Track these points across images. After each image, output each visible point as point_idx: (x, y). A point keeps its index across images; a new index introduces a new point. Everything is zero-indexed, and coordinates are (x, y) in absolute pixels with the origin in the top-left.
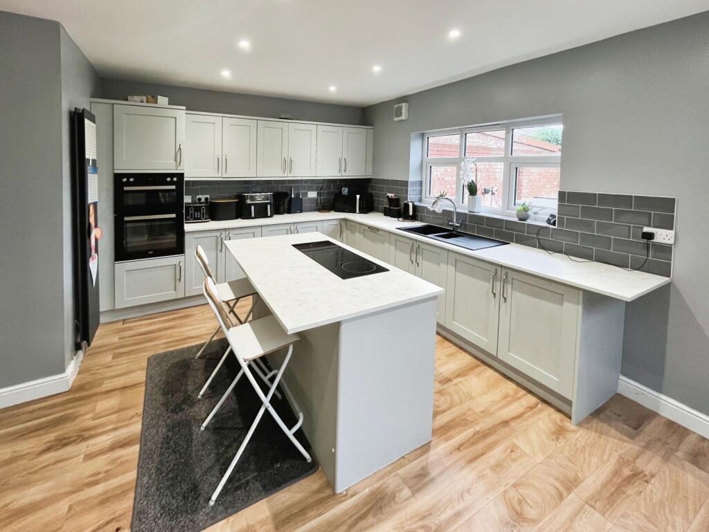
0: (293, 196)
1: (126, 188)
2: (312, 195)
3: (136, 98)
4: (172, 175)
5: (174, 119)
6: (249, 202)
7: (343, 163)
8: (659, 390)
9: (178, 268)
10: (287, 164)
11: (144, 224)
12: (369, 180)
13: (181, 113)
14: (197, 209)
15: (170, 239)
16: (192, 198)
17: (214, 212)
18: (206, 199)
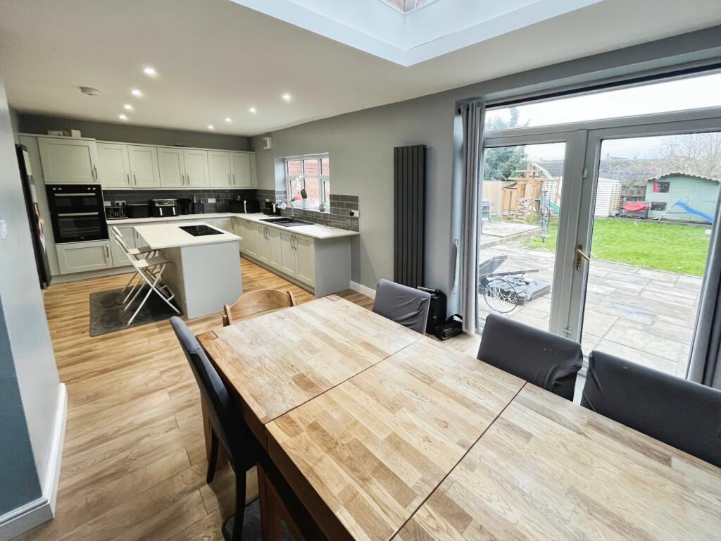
0: (195, 202)
1: (56, 195)
2: (212, 201)
3: (54, 132)
4: (92, 186)
5: (87, 148)
6: (157, 205)
7: (232, 179)
8: (359, 282)
9: (105, 248)
10: (185, 179)
11: (72, 219)
12: (255, 191)
13: (93, 143)
14: (116, 210)
15: (96, 229)
16: (111, 203)
17: (130, 212)
18: (123, 204)
